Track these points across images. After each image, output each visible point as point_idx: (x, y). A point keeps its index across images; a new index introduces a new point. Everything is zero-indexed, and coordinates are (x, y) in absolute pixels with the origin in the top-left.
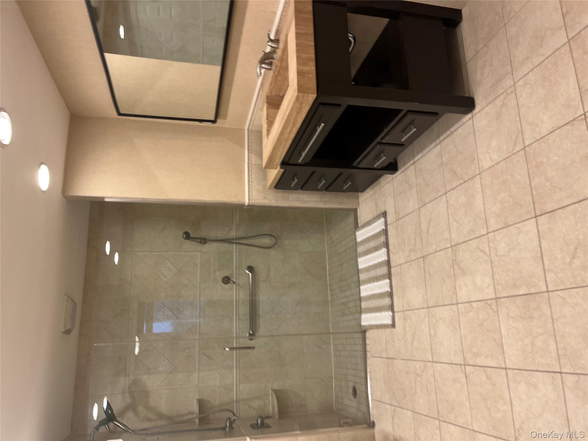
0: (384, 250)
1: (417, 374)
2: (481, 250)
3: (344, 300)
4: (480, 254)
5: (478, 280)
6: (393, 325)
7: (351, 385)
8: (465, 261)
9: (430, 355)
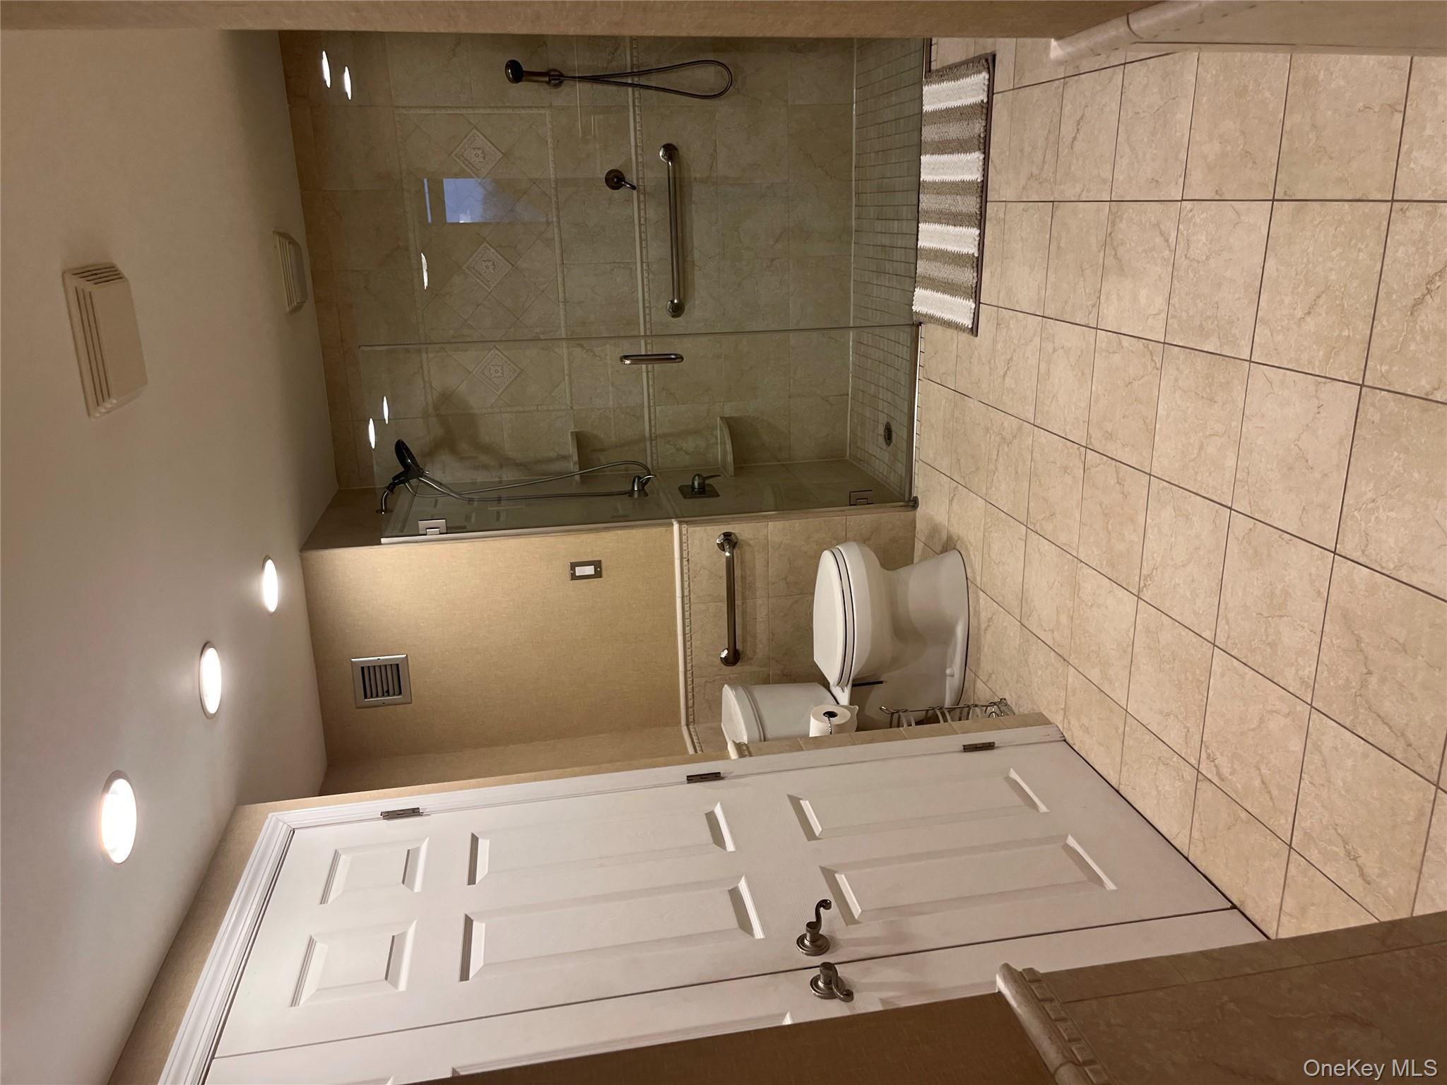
0: (977, 156)
1: (1003, 438)
2: (1162, 234)
3: (886, 240)
4: (1159, 240)
5: (1143, 294)
6: (974, 330)
7: (883, 419)
8: (1128, 245)
9: (1032, 410)
